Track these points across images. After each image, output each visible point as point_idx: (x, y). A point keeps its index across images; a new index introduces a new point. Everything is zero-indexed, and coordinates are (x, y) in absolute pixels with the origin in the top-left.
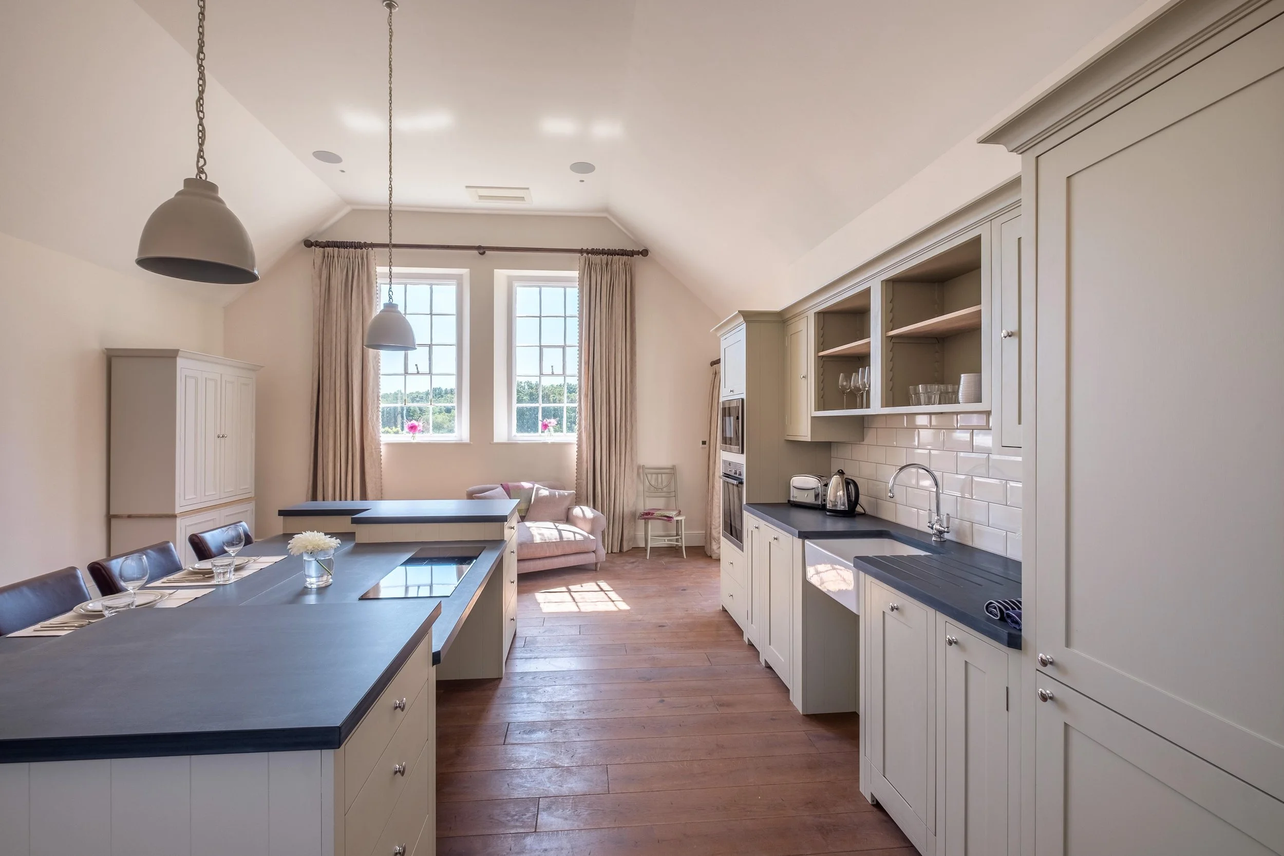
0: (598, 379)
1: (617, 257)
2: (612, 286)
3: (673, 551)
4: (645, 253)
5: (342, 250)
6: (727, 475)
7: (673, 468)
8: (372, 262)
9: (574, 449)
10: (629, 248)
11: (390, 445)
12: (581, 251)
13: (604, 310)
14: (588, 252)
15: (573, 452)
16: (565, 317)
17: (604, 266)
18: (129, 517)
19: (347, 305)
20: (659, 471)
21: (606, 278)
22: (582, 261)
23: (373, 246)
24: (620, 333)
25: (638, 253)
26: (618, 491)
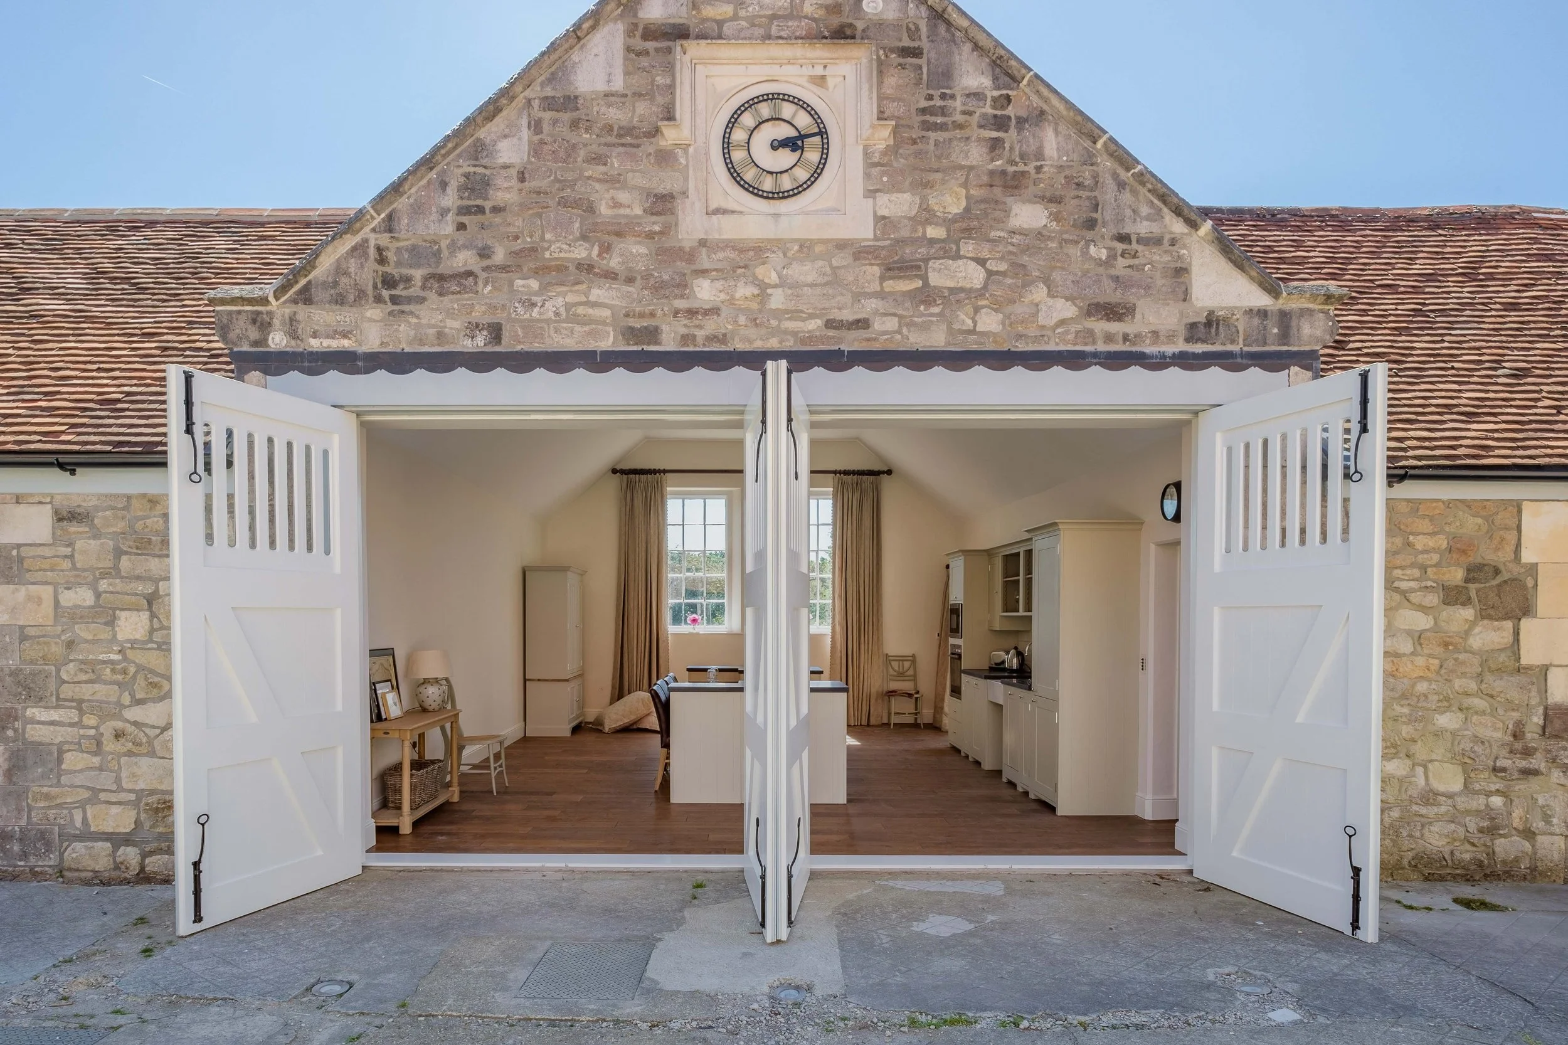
0: (849, 581)
1: (865, 477)
2: (861, 501)
3: (915, 726)
4: (889, 472)
5: (642, 476)
6: (952, 654)
7: (913, 656)
8: (665, 484)
9: (829, 640)
10: (876, 468)
11: (675, 635)
12: (835, 472)
13: (854, 522)
14: (840, 472)
15: (828, 641)
16: (818, 525)
17: (855, 485)
18: (539, 680)
19: (648, 523)
20: (901, 659)
21: (857, 495)
22: (836, 481)
23: (665, 471)
24: (868, 542)
25: (883, 472)
26: (866, 676)
